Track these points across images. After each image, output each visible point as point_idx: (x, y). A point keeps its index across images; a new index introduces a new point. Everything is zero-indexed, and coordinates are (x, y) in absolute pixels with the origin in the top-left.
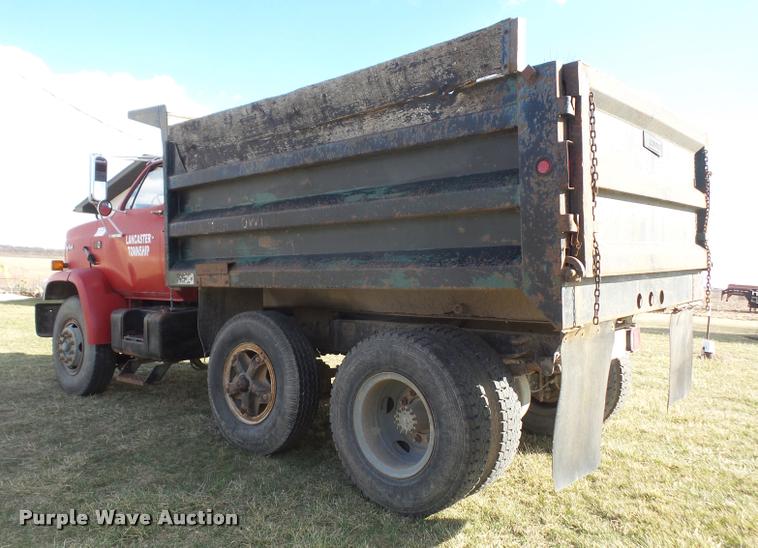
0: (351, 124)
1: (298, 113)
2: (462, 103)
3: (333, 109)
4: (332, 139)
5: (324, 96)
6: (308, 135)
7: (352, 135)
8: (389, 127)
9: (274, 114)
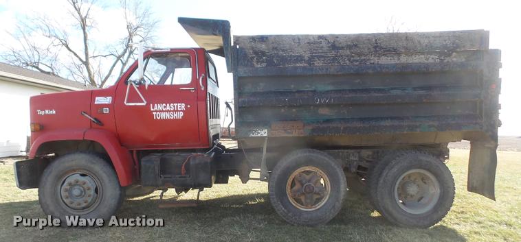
0: (393, 57)
1: (356, 46)
2: (455, 57)
3: (381, 48)
4: (380, 62)
5: (376, 40)
6: (363, 58)
7: (393, 62)
8: (415, 61)
9: (336, 43)
